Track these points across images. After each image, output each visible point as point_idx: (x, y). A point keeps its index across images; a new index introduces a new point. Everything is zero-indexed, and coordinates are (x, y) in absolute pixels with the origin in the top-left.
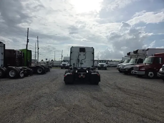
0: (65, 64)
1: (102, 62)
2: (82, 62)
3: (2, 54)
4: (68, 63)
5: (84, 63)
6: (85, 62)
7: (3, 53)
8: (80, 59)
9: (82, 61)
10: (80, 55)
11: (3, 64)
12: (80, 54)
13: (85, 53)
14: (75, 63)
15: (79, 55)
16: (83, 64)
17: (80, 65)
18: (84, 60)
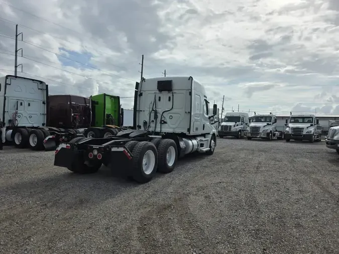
1: (301, 120)
2: (163, 119)
3: (44, 103)
6: (171, 118)
7: (46, 102)
8: (160, 111)
9: (164, 115)
10: (160, 100)
11: (45, 122)
12: (160, 97)
13: (170, 95)
15: (157, 99)
16: (165, 123)
17: (159, 125)
18: (168, 112)
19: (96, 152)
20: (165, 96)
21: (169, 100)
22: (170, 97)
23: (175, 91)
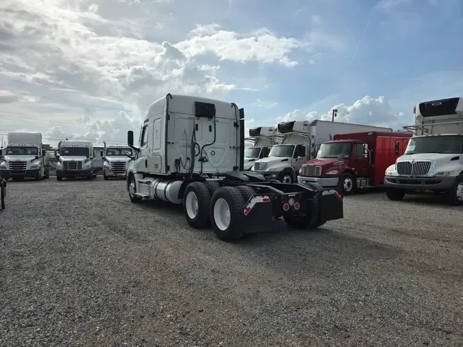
0: (24, 163)
2: (204, 155)
4: (33, 157)
5: (209, 157)
6: (213, 153)
8: (200, 144)
12: (197, 125)
13: (212, 123)
14: (183, 159)
16: (207, 161)
17: (197, 164)
18: (209, 146)
19: (291, 202)
20: (204, 123)
21: (210, 130)
22: (210, 127)
23: (218, 119)
